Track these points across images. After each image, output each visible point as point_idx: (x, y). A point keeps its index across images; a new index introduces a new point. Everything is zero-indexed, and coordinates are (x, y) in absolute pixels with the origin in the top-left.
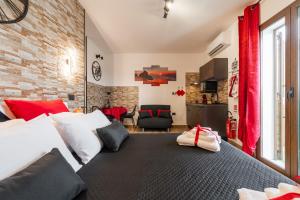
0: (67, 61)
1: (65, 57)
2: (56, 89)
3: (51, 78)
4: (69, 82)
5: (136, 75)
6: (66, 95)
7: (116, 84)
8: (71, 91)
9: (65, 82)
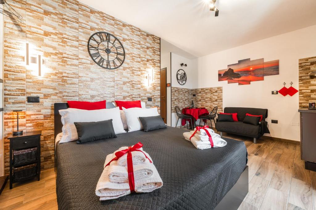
0: (146, 77)
1: (146, 75)
2: (140, 95)
3: (137, 89)
4: (148, 90)
5: (220, 75)
6: (146, 98)
7: (200, 87)
8: (149, 95)
9: (145, 90)
